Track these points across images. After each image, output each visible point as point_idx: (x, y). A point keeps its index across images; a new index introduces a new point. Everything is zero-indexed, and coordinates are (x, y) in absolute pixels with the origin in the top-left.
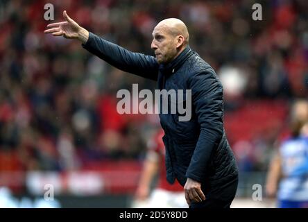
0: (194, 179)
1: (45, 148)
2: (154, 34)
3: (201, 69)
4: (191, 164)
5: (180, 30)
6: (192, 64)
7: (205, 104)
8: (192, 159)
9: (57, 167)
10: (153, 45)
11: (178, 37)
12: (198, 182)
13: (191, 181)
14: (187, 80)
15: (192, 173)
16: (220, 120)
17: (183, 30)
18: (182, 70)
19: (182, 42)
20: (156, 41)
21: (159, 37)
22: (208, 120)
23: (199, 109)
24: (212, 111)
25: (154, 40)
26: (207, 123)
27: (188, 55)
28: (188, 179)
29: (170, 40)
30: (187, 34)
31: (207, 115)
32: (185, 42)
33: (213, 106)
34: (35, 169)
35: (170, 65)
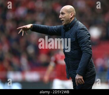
0: (80, 75)
1: (15, 62)
2: (60, 12)
3: (81, 27)
4: (78, 68)
5: (72, 10)
6: (77, 25)
7: (84, 42)
8: (79, 66)
9: (20, 70)
10: (60, 17)
11: (71, 13)
12: (82, 76)
13: (79, 75)
14: (75, 32)
15: (79, 72)
16: (91, 49)
17: (73, 11)
18: (73, 28)
19: (72, 16)
20: (62, 15)
21: (63, 13)
22: (86, 49)
23: (81, 44)
24: (87, 45)
25: (61, 14)
26: (86, 50)
27: (76, 21)
28: (77, 75)
29: (67, 15)
30: (75, 12)
31: (85, 47)
32: (74, 16)
33: (87, 43)
34: (11, 70)
35: (68, 26)
